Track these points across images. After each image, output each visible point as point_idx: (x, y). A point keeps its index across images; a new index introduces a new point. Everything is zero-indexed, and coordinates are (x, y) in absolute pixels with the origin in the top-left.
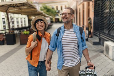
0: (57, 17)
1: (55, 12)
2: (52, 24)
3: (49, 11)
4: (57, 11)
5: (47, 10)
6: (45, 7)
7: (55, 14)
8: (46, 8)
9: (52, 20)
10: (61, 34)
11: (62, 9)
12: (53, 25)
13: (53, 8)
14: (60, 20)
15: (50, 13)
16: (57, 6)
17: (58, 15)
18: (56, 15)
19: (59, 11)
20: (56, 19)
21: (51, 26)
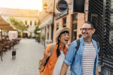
0: (25, 32)
1: (24, 26)
2: (19, 39)
3: (17, 25)
4: (26, 26)
5: (14, 23)
6: (12, 19)
7: (24, 28)
8: (13, 21)
9: (20, 35)
10: (81, 47)
11: (31, 24)
12: (21, 40)
13: (22, 22)
14: (29, 35)
15: (18, 26)
16: (26, 20)
17: (27, 30)
18: (25, 30)
19: (28, 26)
20: (24, 34)
21: (19, 40)
